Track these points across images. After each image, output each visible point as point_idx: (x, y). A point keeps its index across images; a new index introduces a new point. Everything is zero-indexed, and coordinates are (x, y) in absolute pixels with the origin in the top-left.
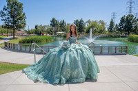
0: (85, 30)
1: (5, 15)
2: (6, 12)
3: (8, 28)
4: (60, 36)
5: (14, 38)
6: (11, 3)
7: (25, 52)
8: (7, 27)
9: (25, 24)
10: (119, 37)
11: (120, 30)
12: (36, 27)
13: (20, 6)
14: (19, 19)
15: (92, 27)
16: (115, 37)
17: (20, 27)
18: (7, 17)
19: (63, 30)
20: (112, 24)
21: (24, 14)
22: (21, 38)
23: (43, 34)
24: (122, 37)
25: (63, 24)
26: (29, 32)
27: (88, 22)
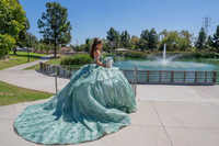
0: (158, 46)
1: (44, 25)
2: (45, 21)
3: (48, 43)
4: (120, 54)
5: (55, 57)
6: (52, 8)
8: (46, 41)
9: (70, 38)
10: (213, 56)
11: (214, 45)
12: (87, 41)
13: (63, 12)
14: (62, 30)
15: (169, 41)
16: (207, 57)
18: (46, 27)
19: (124, 46)
20: (202, 35)
21: (68, 24)
22: (64, 57)
25: (125, 36)
26: (77, 49)
27: (164, 33)
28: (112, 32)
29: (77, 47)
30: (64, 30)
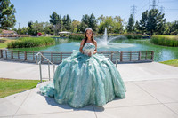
0: (97, 29)
4: (63, 37)
7: (19, 61)
9: (14, 21)
10: (140, 38)
12: (30, 24)
14: (5, 13)
15: (106, 25)
16: (136, 38)
17: (8, 25)
19: (67, 29)
20: (131, 20)
21: (12, 7)
22: (10, 41)
23: (40, 35)
24: (144, 38)
25: (67, 20)
26: (20, 32)
27: (101, 18)
28: (54, 16)
29: (20, 30)
30: (8, 13)
